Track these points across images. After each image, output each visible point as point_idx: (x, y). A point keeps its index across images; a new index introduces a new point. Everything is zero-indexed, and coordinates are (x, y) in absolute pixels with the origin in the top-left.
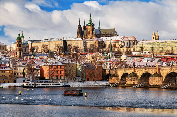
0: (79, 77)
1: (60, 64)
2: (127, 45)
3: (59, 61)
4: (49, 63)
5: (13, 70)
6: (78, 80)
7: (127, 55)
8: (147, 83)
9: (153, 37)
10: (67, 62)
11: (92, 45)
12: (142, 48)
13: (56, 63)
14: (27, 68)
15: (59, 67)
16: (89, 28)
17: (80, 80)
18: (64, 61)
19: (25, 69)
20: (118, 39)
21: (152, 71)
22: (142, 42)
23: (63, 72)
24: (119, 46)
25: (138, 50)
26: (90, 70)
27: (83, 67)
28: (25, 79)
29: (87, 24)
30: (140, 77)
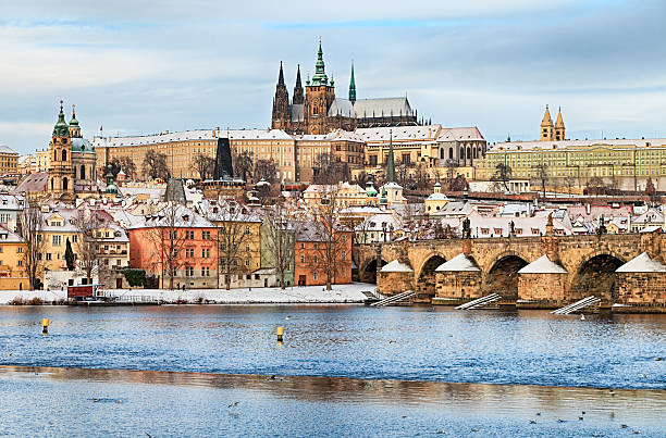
0: (270, 271)
1: (201, 222)
2: (451, 156)
3: (197, 212)
4: (161, 218)
5: (29, 243)
6: (266, 280)
7: (452, 193)
8: (510, 293)
9: (545, 131)
10: (228, 217)
11: (325, 155)
12: (503, 168)
13: (186, 218)
14: (82, 235)
15: (198, 235)
16: (316, 94)
17: (272, 280)
18: (216, 210)
19: (75, 239)
20: (419, 137)
21: (529, 250)
22: (506, 146)
23: (213, 252)
24: (423, 159)
25: (489, 176)
26: (311, 246)
27: (283, 233)
28: (75, 275)
29: (308, 83)
30: (486, 270)
